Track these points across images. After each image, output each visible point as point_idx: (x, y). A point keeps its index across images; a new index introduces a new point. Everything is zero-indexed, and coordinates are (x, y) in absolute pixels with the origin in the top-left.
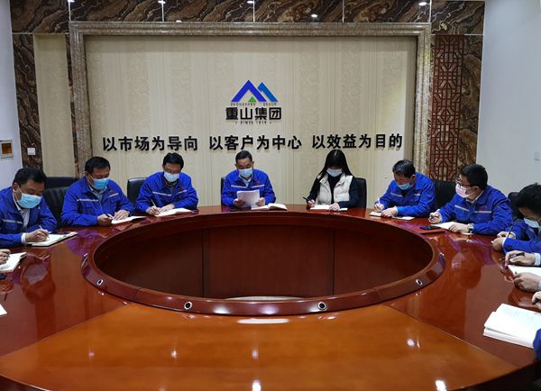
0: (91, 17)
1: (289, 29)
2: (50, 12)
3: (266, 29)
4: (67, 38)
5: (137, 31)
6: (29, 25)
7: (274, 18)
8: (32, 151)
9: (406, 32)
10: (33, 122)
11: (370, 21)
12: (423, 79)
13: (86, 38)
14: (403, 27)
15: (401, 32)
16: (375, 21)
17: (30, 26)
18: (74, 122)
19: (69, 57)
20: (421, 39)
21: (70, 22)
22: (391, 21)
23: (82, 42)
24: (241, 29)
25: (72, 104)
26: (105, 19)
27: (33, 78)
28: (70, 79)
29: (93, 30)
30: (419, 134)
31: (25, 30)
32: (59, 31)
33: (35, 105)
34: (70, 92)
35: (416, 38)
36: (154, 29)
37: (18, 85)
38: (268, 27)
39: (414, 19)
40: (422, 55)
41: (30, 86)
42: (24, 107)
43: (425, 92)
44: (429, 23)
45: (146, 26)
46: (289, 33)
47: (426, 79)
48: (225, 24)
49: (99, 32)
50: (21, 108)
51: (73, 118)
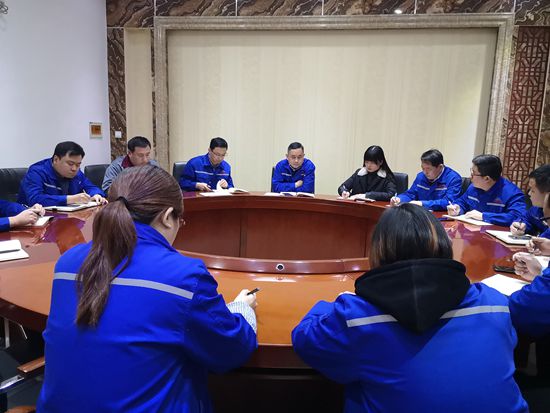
0: (173, 12)
1: (357, 22)
2: (138, 8)
3: (334, 22)
4: (152, 32)
5: (213, 26)
6: (121, 20)
7: (343, 11)
8: (118, 134)
9: (485, 24)
10: (120, 109)
11: (445, 12)
12: (501, 75)
13: (168, 32)
14: (482, 17)
15: (480, 23)
16: (450, 11)
17: (122, 22)
18: (154, 110)
19: (152, 49)
20: (502, 31)
21: (155, 17)
22: (468, 11)
23: (164, 36)
24: (309, 22)
25: (154, 93)
26: (185, 14)
27: (122, 69)
28: (153, 70)
29: (174, 25)
30: (491, 134)
31: (118, 24)
32: (145, 26)
33: (122, 93)
34: (152, 82)
35: (496, 30)
36: (227, 23)
37: (110, 75)
38: (336, 20)
39: (495, 8)
40: (501, 48)
41: (119, 76)
42: (114, 95)
43: (502, 88)
44: (513, 12)
45: (220, 21)
46: (357, 26)
47: (505, 74)
48: (293, 18)
49: (179, 27)
50: (112, 95)
51: (154, 106)
